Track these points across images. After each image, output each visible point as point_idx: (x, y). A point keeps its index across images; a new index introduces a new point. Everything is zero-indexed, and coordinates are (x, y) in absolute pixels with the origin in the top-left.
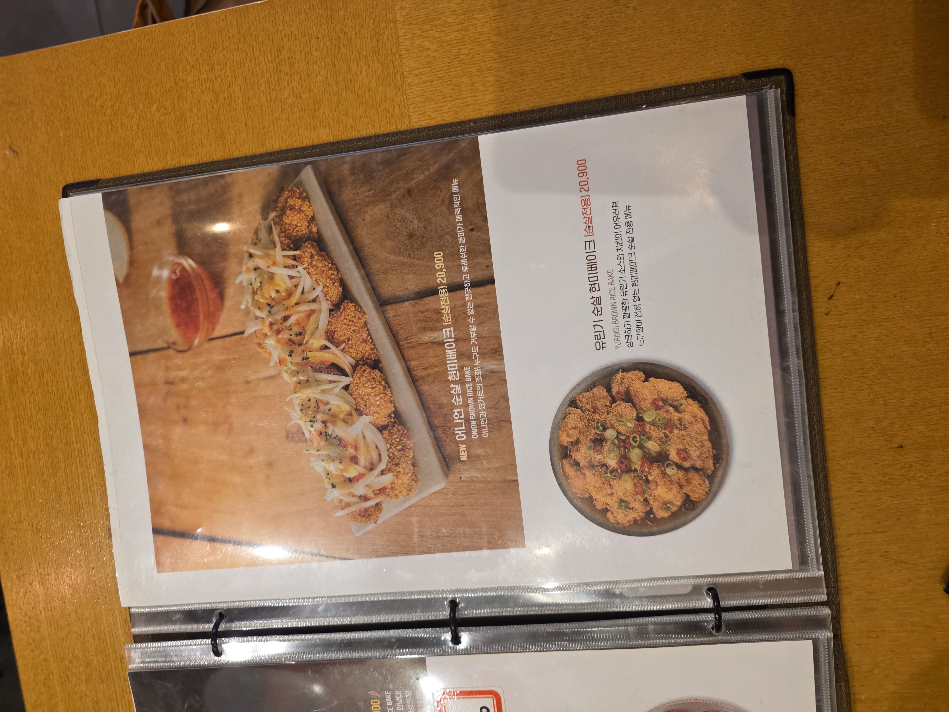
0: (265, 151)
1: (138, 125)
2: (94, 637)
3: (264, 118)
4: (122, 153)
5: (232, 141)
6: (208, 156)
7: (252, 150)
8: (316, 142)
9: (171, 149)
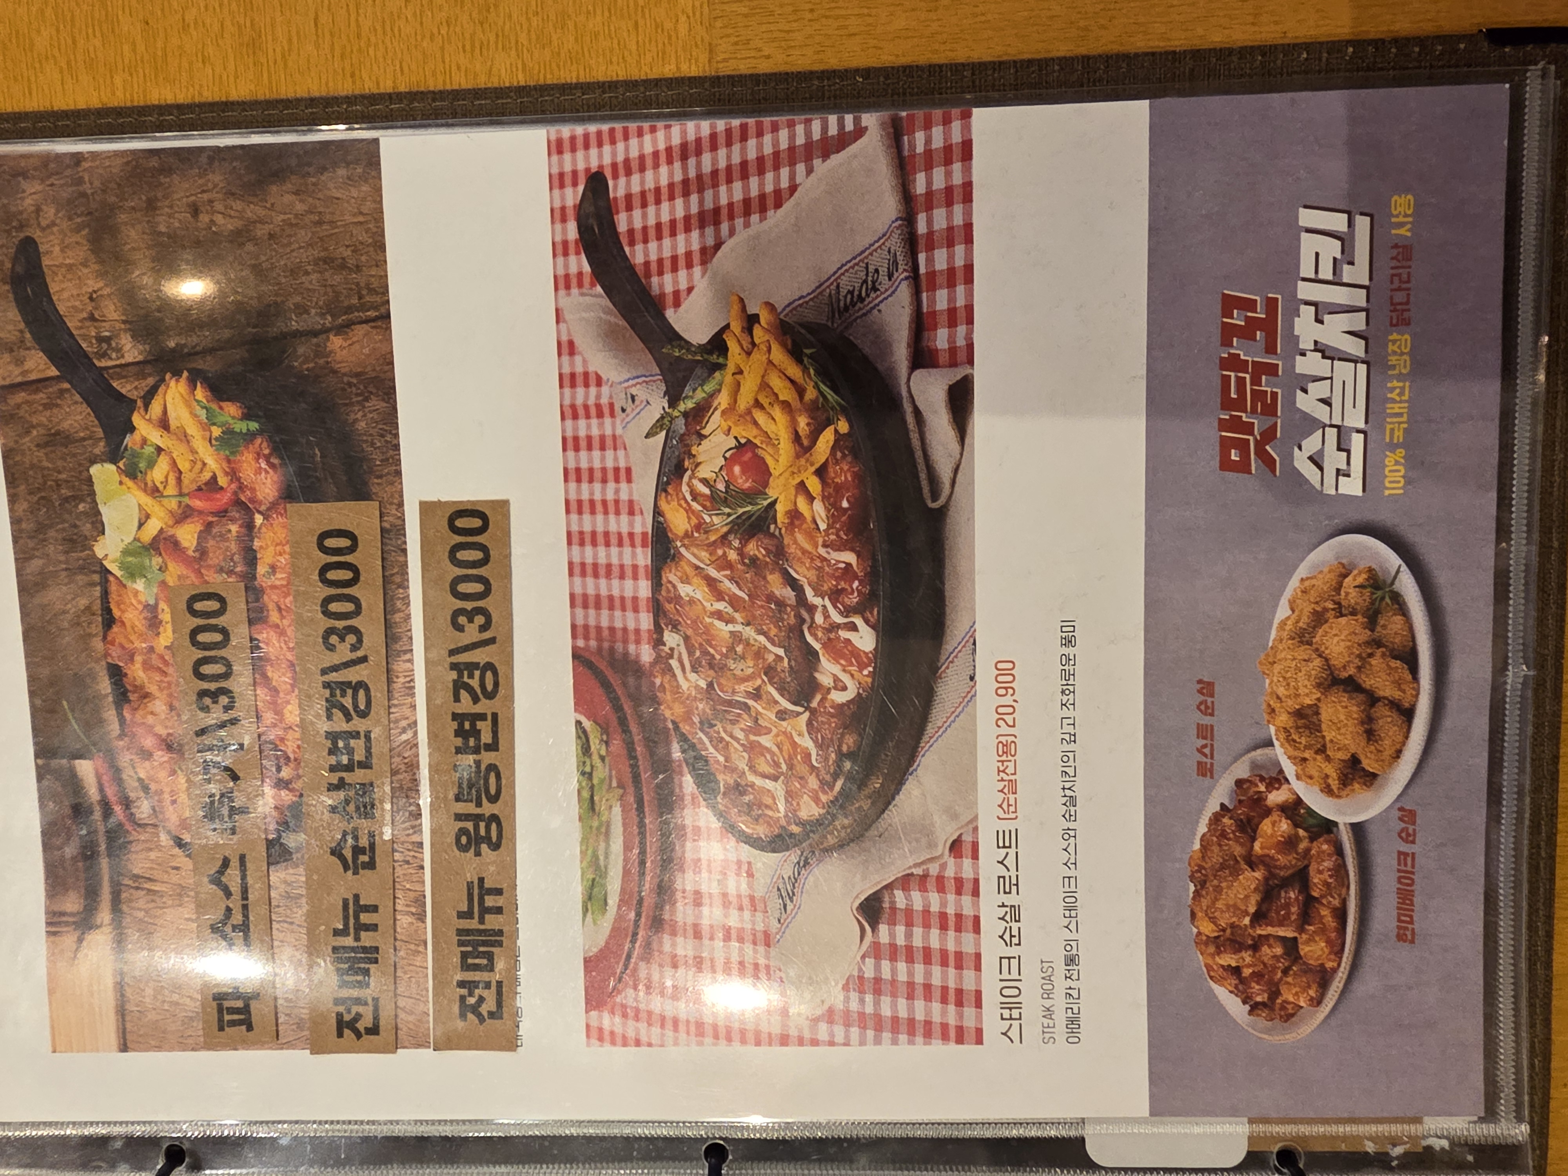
0: (357, 92)
3: (361, 11)
5: (279, 59)
7: (327, 84)
8: (482, 82)
9: (127, 61)
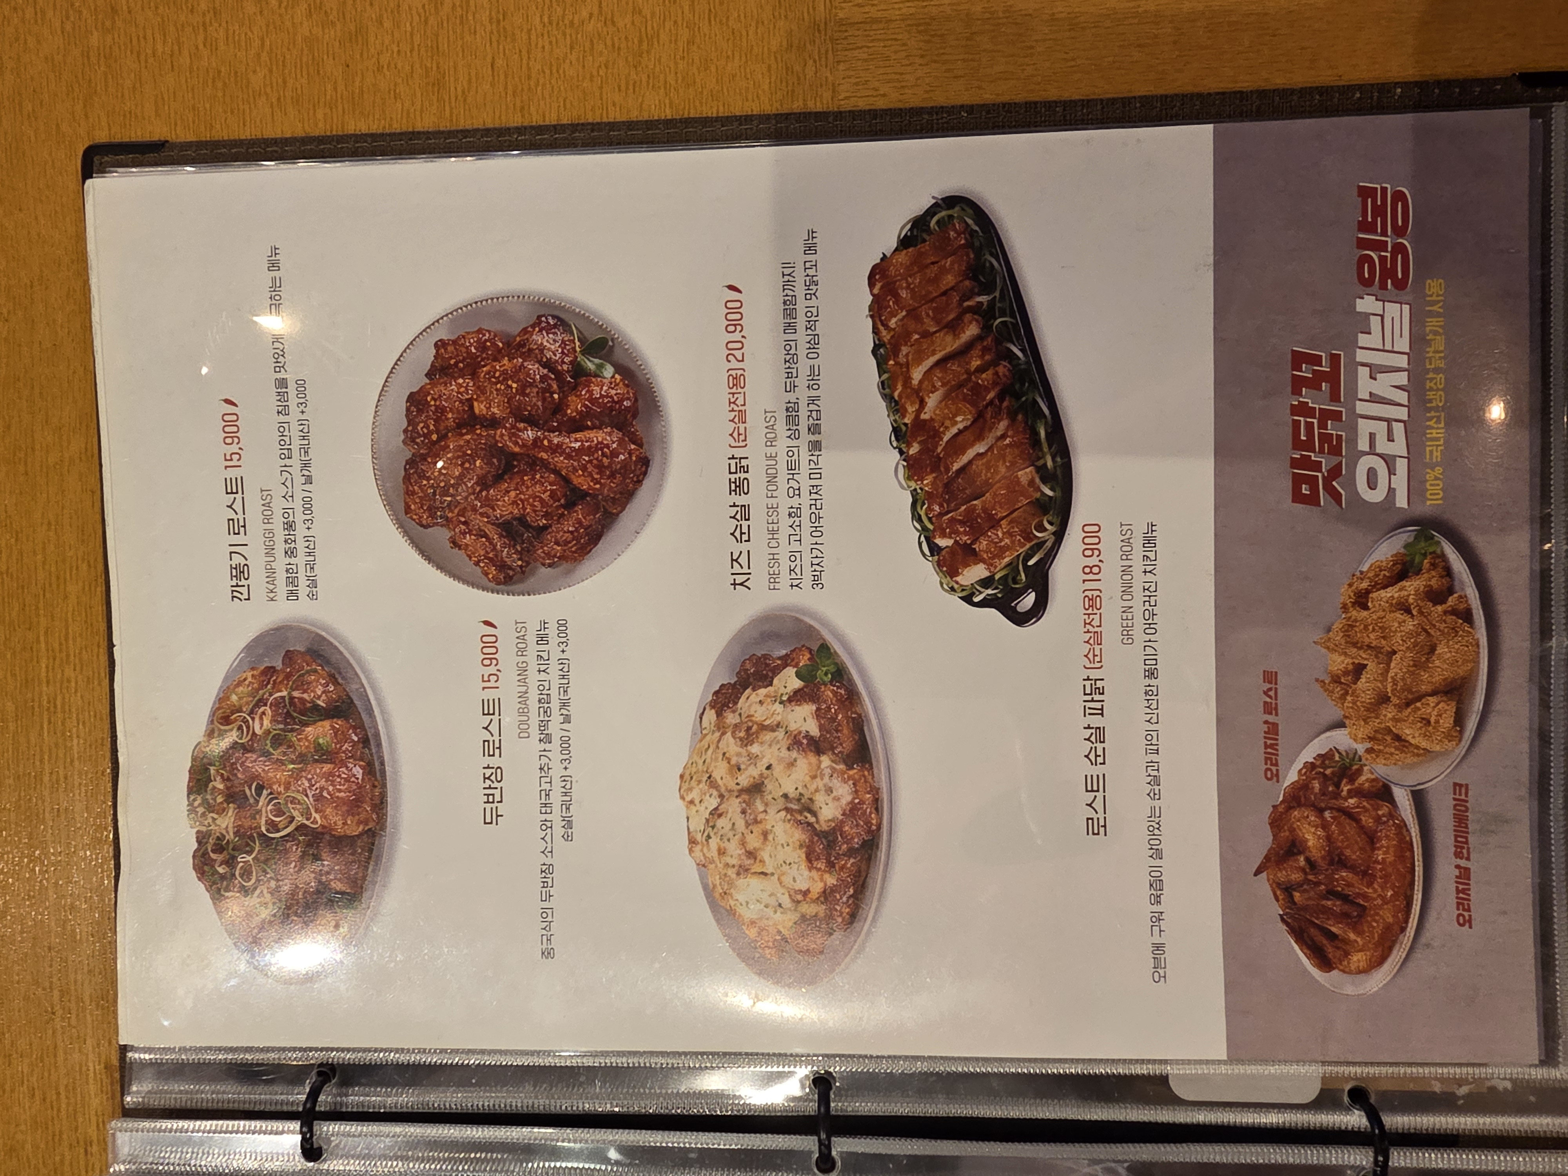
0: (526, 124)
1: (262, 40)
2: (33, 1095)
4: (220, 94)
6: (404, 121)
